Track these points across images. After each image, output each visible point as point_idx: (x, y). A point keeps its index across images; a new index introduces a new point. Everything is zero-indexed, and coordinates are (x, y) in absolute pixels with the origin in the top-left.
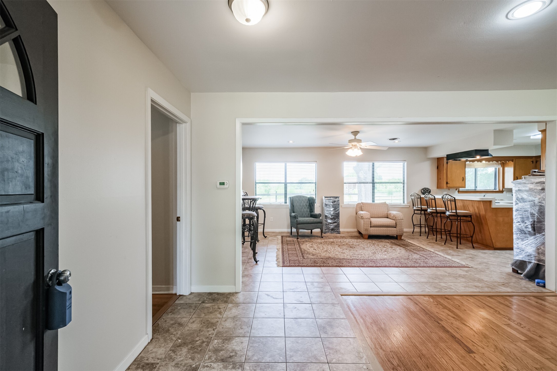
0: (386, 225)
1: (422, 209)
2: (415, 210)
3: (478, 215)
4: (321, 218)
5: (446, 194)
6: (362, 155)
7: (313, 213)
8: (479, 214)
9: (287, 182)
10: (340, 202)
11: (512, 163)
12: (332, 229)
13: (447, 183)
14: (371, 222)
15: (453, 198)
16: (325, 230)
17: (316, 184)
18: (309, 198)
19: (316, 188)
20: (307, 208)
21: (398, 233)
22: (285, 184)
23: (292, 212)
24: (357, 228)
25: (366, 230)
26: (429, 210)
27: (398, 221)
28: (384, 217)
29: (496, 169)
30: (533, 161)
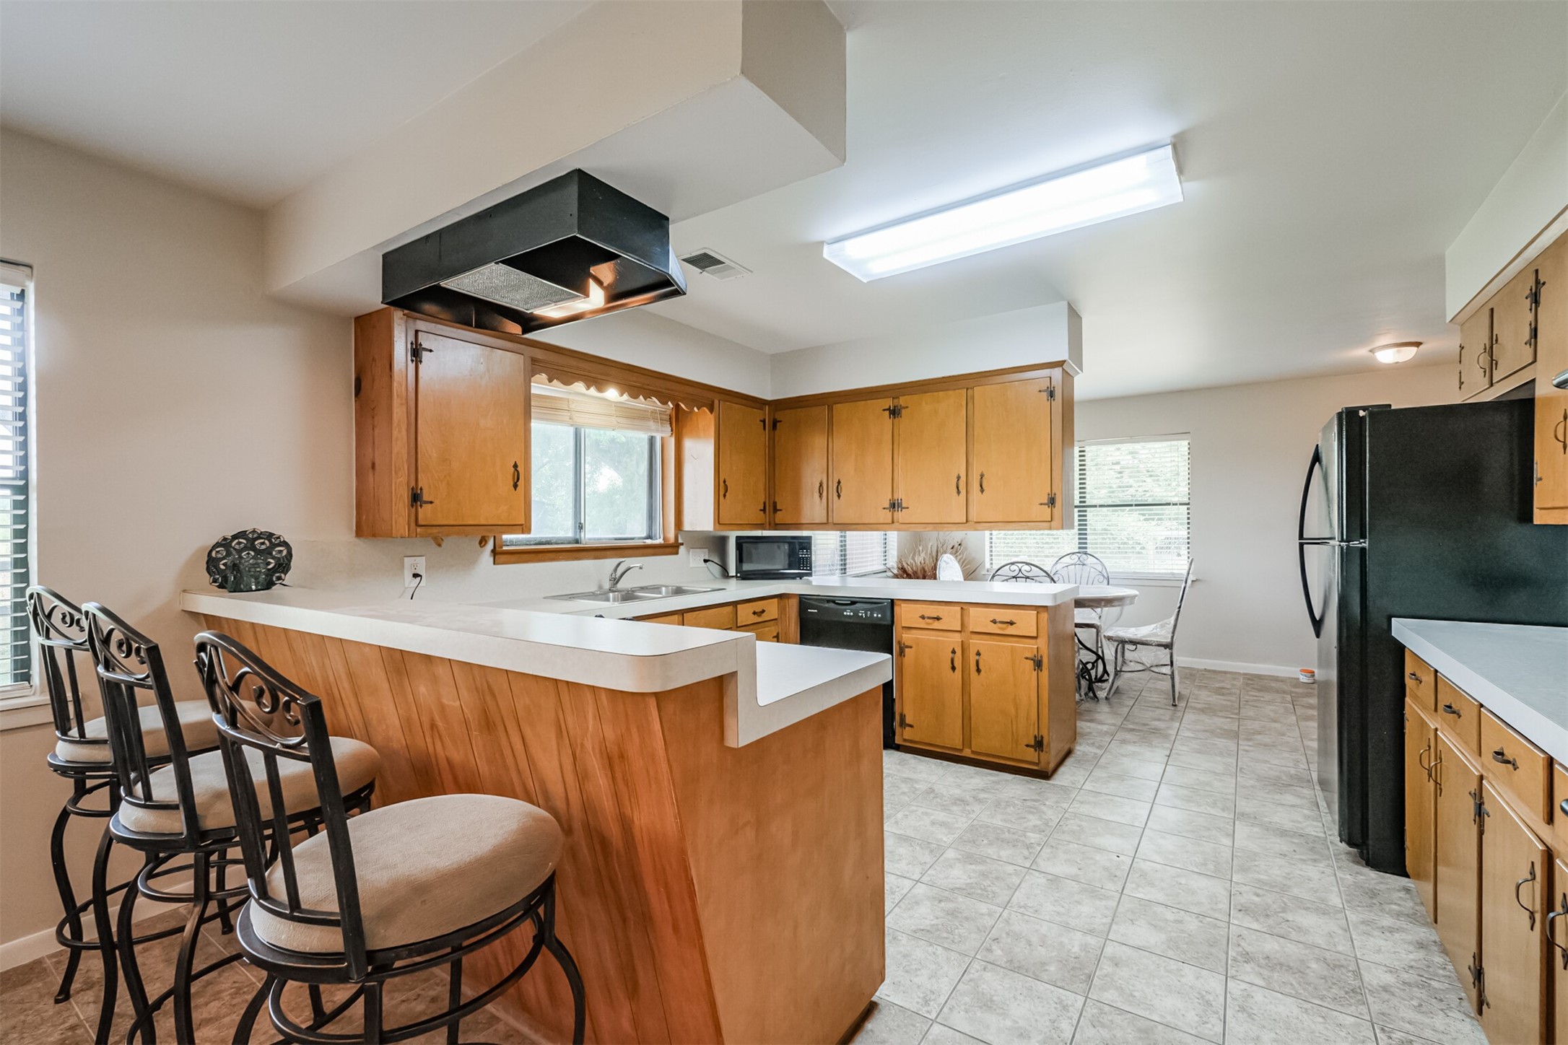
3: (614, 832)
8: (626, 825)
11: (708, 420)
13: (416, 498)
29: (652, 441)
30: (764, 421)
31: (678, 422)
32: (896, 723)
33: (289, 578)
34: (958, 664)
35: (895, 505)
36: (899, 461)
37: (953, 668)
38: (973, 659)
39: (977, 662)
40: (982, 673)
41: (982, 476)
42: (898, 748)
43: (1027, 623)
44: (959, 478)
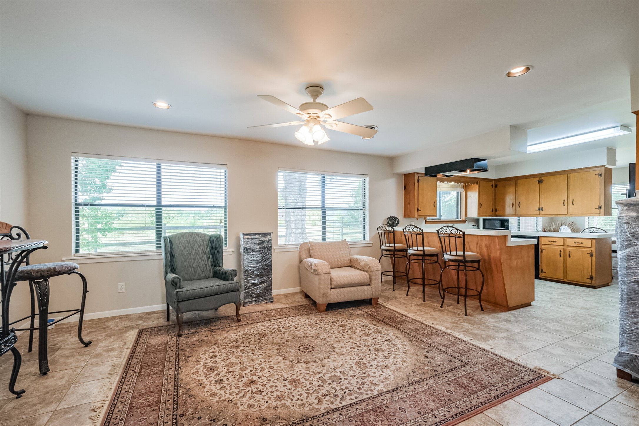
0: (356, 282)
1: (396, 248)
2: (383, 250)
4: (236, 279)
5: (410, 225)
6: (328, 141)
7: (219, 268)
9: (163, 203)
10: (273, 242)
11: (476, 187)
12: (259, 296)
13: (418, 210)
14: (332, 279)
15: (461, 233)
16: (245, 298)
17: (226, 209)
18: (210, 237)
19: (227, 217)
20: (205, 257)
21: (374, 294)
22: (157, 209)
23: (169, 269)
24: (300, 286)
25: (324, 295)
26: (410, 251)
27: (374, 273)
28: (346, 265)
29: (458, 193)
30: (492, 185)
31: (466, 188)
32: (540, 272)
33: (399, 225)
34: (562, 254)
35: (540, 209)
36: (542, 196)
37: (561, 256)
38: (567, 254)
39: (569, 254)
40: (571, 258)
41: (573, 200)
42: (540, 279)
43: (588, 243)
44: (564, 201)
